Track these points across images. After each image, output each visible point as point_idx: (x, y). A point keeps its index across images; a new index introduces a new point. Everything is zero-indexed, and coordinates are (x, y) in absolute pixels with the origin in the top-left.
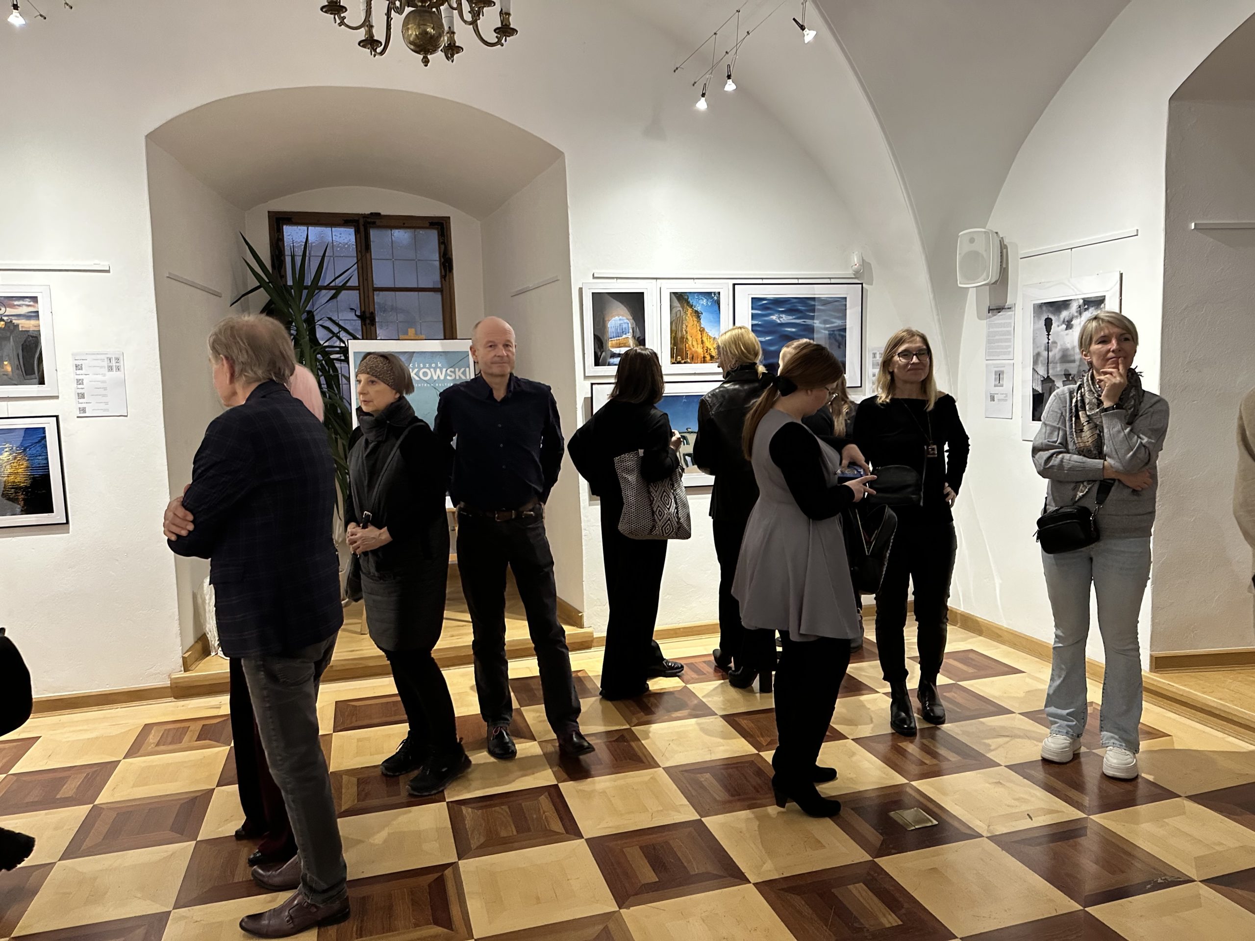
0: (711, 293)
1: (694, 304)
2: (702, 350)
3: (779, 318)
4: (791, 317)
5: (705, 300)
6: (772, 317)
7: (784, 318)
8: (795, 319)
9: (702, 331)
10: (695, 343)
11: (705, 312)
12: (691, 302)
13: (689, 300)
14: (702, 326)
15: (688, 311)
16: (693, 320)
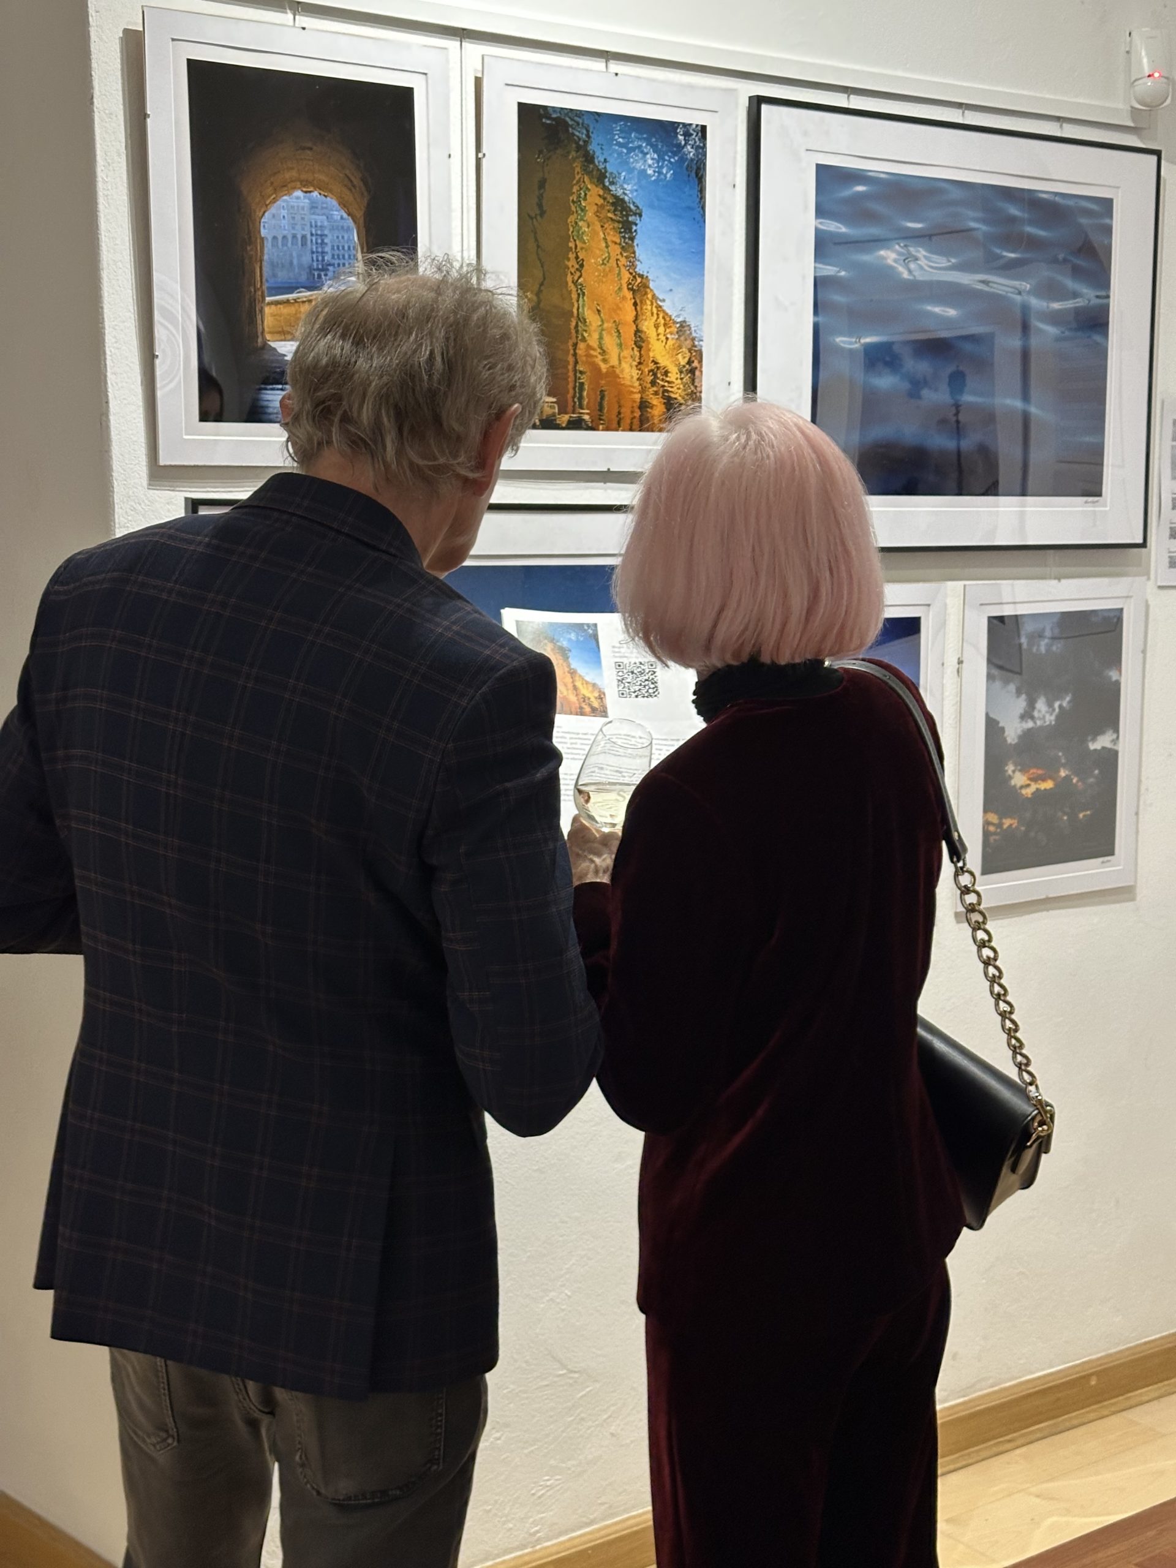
0: (674, 125)
1: (609, 169)
2: (635, 373)
3: (908, 258)
4: (943, 262)
5: (651, 157)
6: (882, 253)
7: (923, 262)
8: (953, 268)
9: (639, 289)
10: (610, 342)
11: (651, 206)
12: (599, 158)
13: (593, 147)
14: (640, 268)
15: (586, 195)
16: (605, 239)
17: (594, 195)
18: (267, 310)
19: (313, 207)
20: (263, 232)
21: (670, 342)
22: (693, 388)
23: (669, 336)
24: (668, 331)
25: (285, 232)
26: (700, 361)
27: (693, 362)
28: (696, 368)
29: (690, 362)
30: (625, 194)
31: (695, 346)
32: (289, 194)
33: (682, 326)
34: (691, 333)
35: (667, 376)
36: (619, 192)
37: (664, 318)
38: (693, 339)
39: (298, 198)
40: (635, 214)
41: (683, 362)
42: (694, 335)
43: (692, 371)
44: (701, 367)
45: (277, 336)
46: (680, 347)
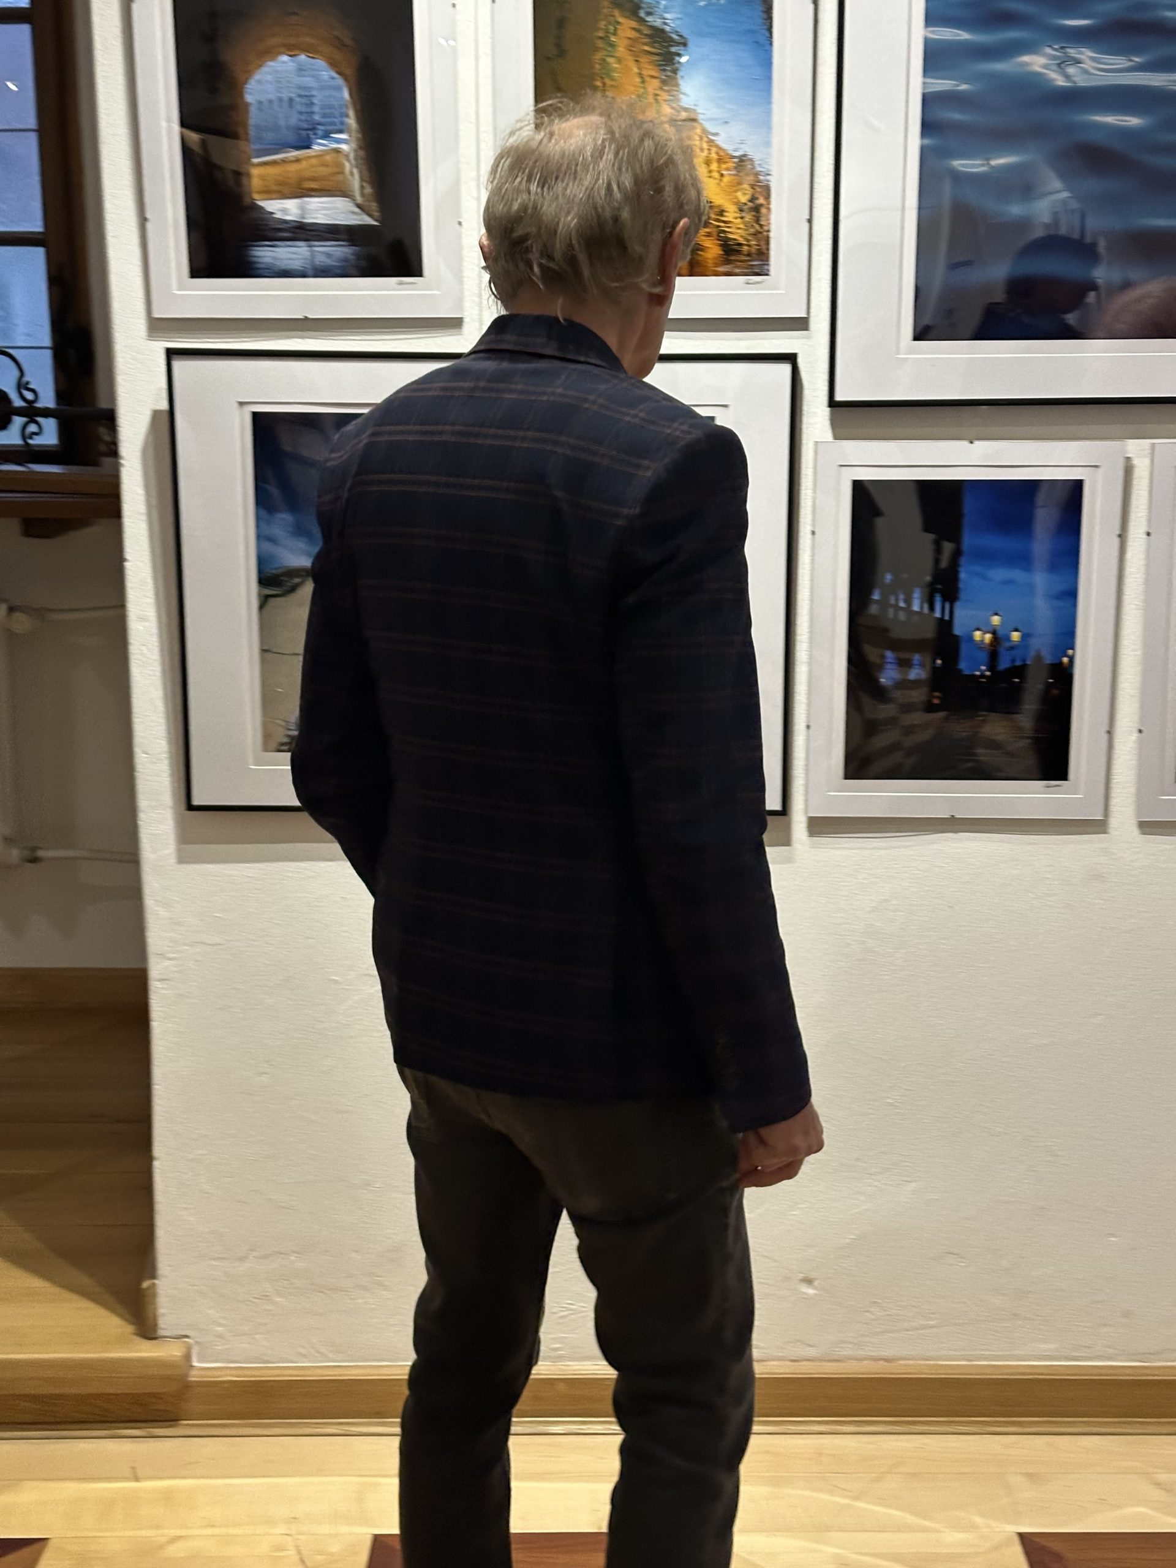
15: (616, 29)
16: (640, 75)
17: (626, 27)
18: (255, 172)
19: (301, 70)
20: (249, 98)
21: (726, 179)
22: (757, 227)
23: (724, 172)
24: (724, 166)
25: (270, 96)
26: (768, 197)
27: (757, 199)
28: (761, 205)
29: (753, 199)
30: (665, 24)
31: (759, 181)
32: (273, 59)
33: (741, 161)
34: (754, 168)
35: (722, 215)
36: (658, 23)
37: (717, 153)
38: (757, 174)
39: (284, 62)
40: (678, 44)
41: (744, 199)
42: (759, 169)
43: (757, 209)
44: (769, 203)
45: (265, 196)
46: (740, 183)
